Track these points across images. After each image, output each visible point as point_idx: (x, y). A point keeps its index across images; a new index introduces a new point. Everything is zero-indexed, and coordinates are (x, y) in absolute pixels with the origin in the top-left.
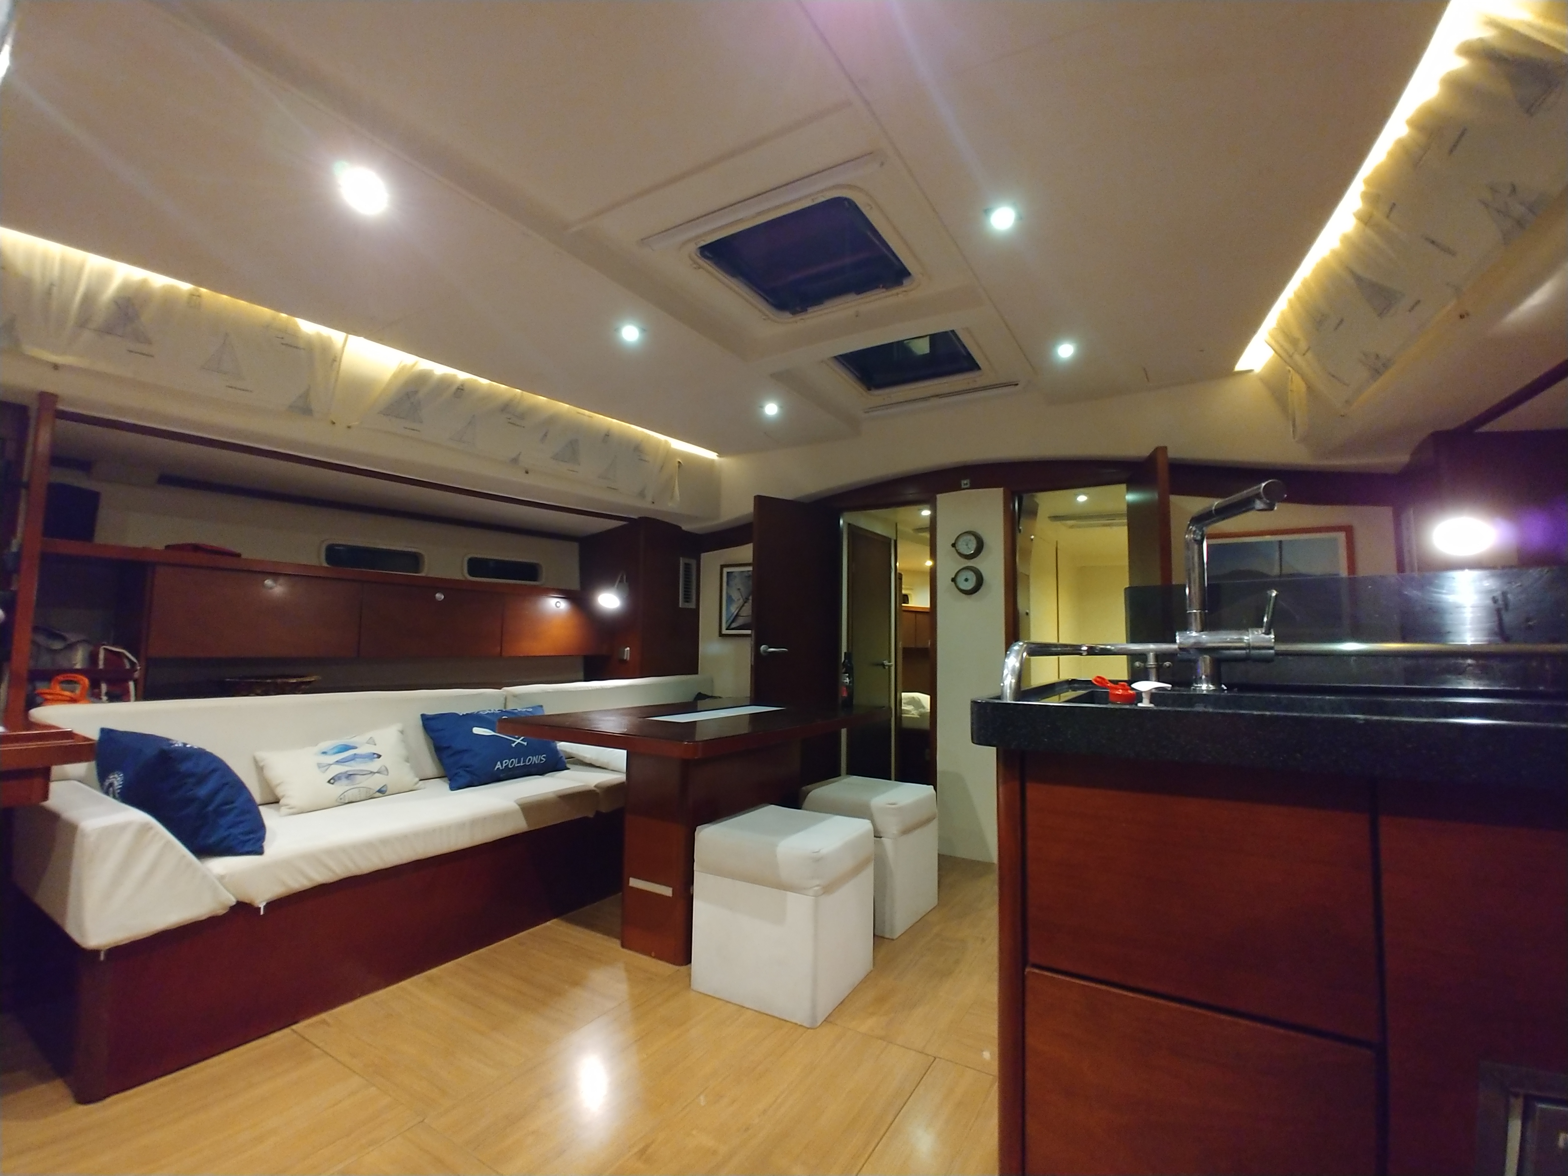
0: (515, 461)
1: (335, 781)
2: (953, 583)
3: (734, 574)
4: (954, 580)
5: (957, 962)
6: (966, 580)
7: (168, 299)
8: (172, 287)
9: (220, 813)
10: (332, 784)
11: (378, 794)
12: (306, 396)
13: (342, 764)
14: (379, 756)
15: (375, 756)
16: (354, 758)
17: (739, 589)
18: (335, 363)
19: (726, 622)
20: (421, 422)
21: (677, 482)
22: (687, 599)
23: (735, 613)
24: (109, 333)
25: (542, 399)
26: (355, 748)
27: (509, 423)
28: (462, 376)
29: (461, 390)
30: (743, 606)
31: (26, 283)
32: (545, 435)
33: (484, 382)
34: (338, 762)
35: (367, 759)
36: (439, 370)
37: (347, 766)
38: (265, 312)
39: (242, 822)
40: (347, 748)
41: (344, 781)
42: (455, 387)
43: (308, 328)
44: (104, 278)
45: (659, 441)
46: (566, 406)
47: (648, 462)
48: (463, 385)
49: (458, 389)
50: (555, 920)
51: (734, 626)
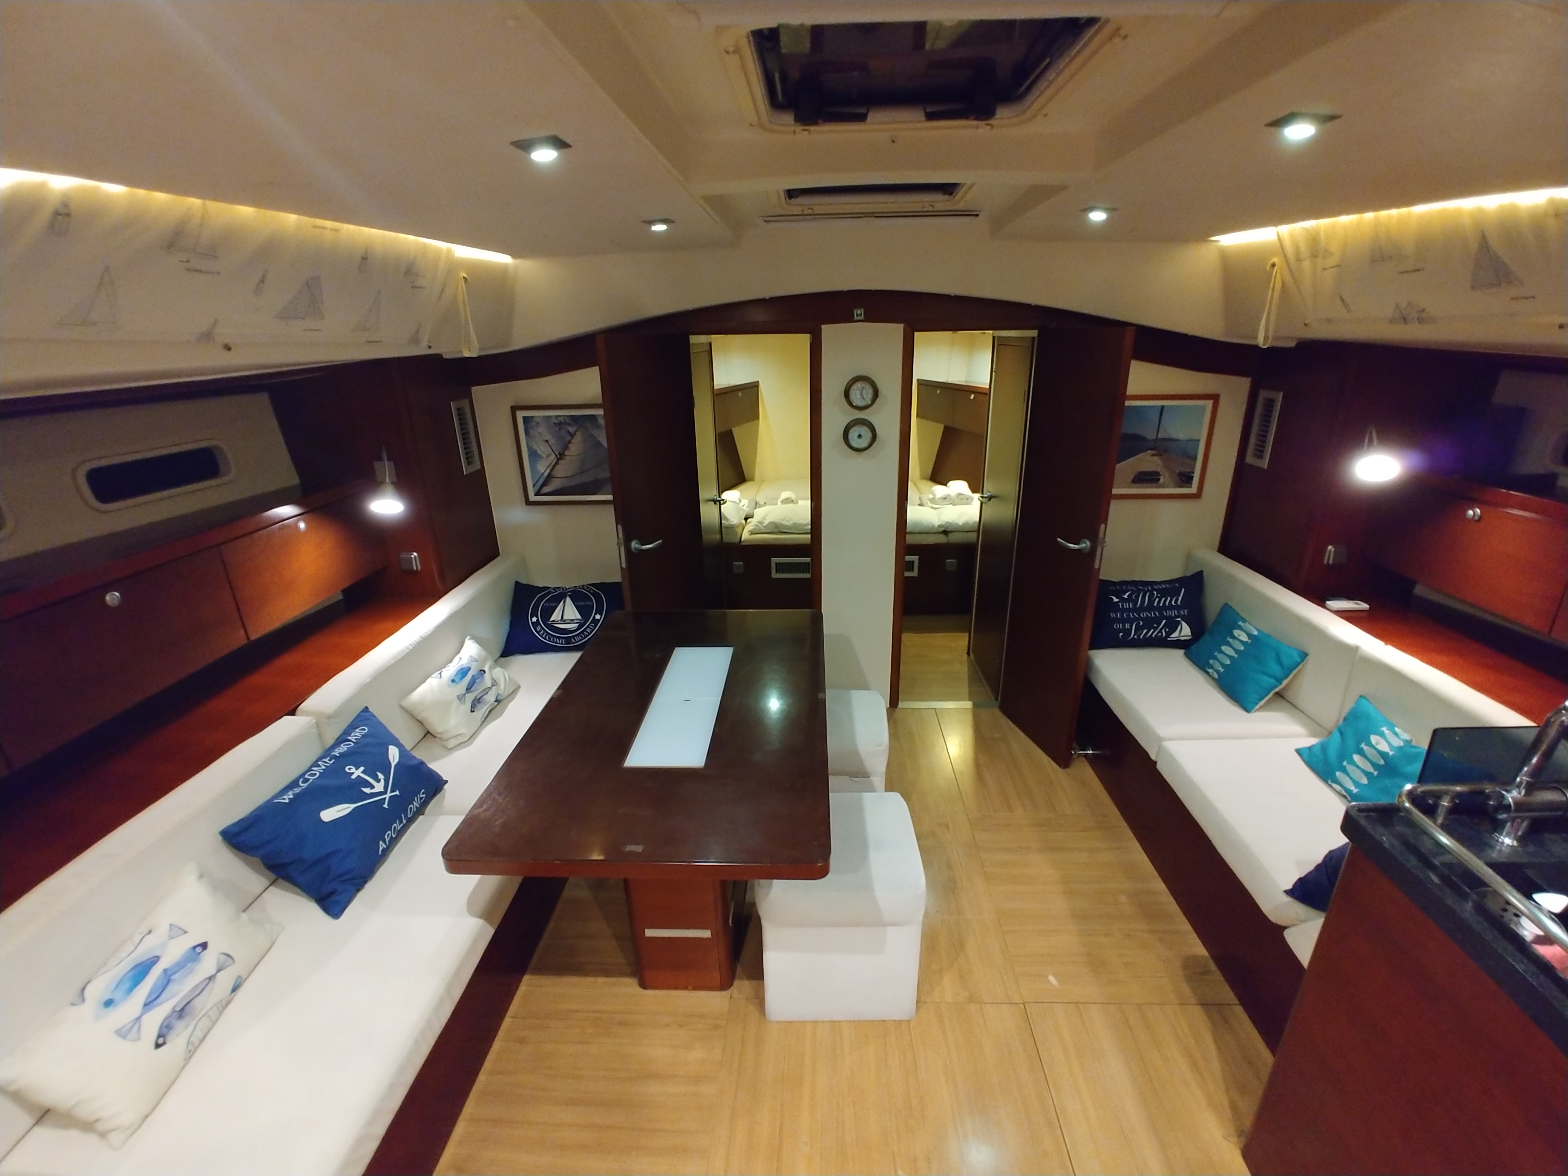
0: (207, 337)
1: (163, 1037)
2: (843, 439)
3: (535, 419)
4: (844, 435)
6: (858, 436)
10: (164, 1043)
11: (234, 993)
13: (155, 1002)
14: (204, 946)
15: (199, 950)
16: (167, 978)
17: (547, 441)
19: (534, 486)
21: (468, 312)
22: (470, 459)
23: (546, 474)
25: (245, 212)
26: (155, 960)
27: (188, 270)
30: (557, 463)
32: (262, 280)
33: (114, 189)
34: (148, 1005)
35: (189, 965)
40: (142, 970)
41: (179, 1025)
42: (45, 214)
45: (438, 251)
46: (292, 218)
47: (425, 288)
48: (65, 205)
49: (57, 213)
50: (526, 978)
51: (546, 489)
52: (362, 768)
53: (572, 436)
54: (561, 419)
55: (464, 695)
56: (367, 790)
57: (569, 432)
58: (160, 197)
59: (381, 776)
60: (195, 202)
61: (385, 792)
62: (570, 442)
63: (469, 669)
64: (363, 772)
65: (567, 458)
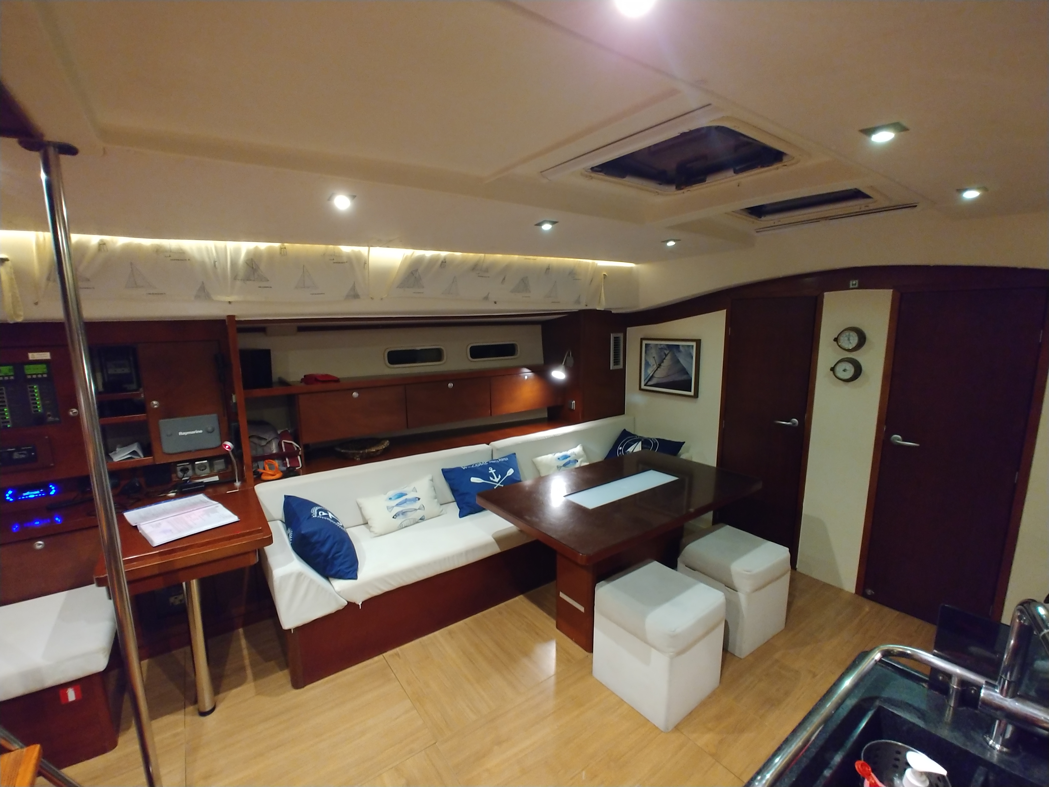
0: (486, 298)
1: (396, 516)
2: (832, 372)
3: (651, 345)
4: (833, 369)
5: (787, 694)
6: (845, 370)
7: (271, 255)
8: (270, 247)
9: (334, 558)
10: (395, 518)
11: (420, 521)
12: (354, 288)
13: (400, 506)
14: (419, 499)
15: (417, 499)
16: (406, 501)
17: (654, 357)
18: (366, 265)
19: (645, 380)
20: (423, 287)
21: (603, 289)
22: (616, 362)
23: (651, 375)
24: (248, 280)
25: (499, 256)
26: (406, 494)
27: (479, 276)
28: (444, 254)
29: (444, 263)
30: (657, 370)
31: (203, 264)
32: (504, 279)
33: (458, 254)
34: (397, 505)
35: (412, 501)
36: (429, 254)
37: (401, 507)
38: (320, 248)
39: (345, 562)
40: (401, 495)
41: (401, 516)
42: (440, 262)
43: (346, 249)
44: (237, 252)
45: (588, 264)
46: (516, 257)
47: (581, 280)
48: (445, 259)
49: (442, 262)
50: (521, 596)
51: (650, 383)
52: (495, 471)
53: (666, 355)
54: (662, 346)
55: (561, 467)
56: (491, 479)
57: (665, 354)
58: (471, 255)
59: (500, 477)
60: (482, 255)
61: (498, 483)
62: (664, 359)
63: (569, 457)
64: (494, 472)
65: (662, 367)
